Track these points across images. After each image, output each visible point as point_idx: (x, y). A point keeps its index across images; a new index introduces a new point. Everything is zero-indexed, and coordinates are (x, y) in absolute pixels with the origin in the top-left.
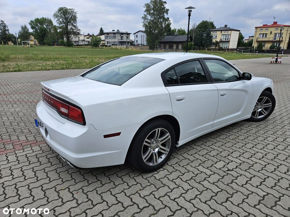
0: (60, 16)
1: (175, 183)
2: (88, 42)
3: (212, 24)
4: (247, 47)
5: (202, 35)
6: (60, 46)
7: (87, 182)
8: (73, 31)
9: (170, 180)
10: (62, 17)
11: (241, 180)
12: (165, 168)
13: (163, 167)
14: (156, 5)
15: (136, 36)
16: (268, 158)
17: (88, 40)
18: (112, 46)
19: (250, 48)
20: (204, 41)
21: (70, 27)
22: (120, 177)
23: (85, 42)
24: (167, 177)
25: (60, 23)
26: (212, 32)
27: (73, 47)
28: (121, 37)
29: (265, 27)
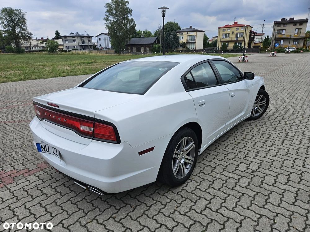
0: (4, 18)
1: (209, 193)
2: (43, 47)
3: (177, 25)
4: (213, 48)
5: (169, 36)
6: (8, 53)
7: (114, 209)
8: (22, 36)
9: (203, 191)
10: (7, 19)
11: (270, 180)
12: (192, 179)
13: (189, 178)
14: (118, 4)
15: (98, 39)
16: (282, 154)
17: (42, 45)
18: (72, 51)
19: (215, 48)
20: (171, 43)
21: (18, 31)
22: (149, 197)
23: (39, 47)
24: (198, 188)
25: (5, 26)
26: (178, 34)
27: (24, 54)
28: (82, 40)
29: (227, 27)
